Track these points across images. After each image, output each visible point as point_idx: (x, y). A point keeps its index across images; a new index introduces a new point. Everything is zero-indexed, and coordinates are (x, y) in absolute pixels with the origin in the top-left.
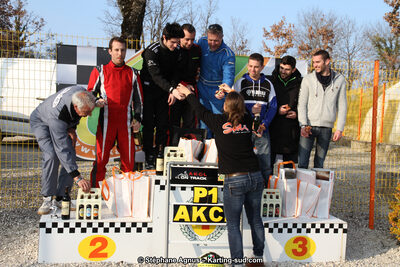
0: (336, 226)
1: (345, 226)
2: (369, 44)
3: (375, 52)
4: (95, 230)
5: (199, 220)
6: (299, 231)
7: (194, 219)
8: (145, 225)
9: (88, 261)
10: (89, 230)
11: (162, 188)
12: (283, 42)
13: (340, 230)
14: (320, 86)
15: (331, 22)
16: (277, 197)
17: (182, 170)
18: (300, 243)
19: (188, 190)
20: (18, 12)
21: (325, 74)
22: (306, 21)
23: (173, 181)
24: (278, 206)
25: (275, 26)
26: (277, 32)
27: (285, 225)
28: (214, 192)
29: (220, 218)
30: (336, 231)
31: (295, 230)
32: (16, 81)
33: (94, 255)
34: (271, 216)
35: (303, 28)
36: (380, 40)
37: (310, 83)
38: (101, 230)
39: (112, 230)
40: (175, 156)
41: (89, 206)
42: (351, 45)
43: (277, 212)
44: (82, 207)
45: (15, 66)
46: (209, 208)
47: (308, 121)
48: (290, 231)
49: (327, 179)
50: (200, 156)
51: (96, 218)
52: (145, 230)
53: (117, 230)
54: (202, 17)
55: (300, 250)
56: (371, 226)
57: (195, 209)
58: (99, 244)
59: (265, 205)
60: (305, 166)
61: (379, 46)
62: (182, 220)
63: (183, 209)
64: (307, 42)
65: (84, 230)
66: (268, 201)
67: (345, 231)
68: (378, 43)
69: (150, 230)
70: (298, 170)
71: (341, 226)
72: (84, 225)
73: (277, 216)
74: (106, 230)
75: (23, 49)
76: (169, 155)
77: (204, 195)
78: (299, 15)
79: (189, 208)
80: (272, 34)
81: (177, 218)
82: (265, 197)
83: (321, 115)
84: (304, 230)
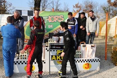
0: (97, 60)
1: (99, 60)
2: (102, 9)
3: (104, 11)
5: (59, 59)
7: (57, 59)
8: (43, 61)
11: (48, 51)
12: (78, 9)
13: (98, 61)
14: (92, 21)
15: (92, 3)
16: (80, 52)
17: (53, 46)
19: (55, 51)
20: (4, 2)
21: (93, 17)
22: (85, 3)
23: (51, 49)
24: (80, 55)
25: (76, 4)
26: (77, 6)
27: (83, 60)
30: (97, 61)
31: (85, 61)
32: (4, 21)
34: (79, 58)
35: (84, 5)
36: (105, 8)
37: (89, 20)
40: (51, 41)
42: (97, 9)
43: (80, 56)
45: (4, 17)
47: (89, 31)
48: (84, 62)
49: (94, 47)
50: (58, 41)
52: (43, 63)
53: (35, 63)
54: (56, 2)
55: (87, 67)
56: (106, 59)
57: (57, 56)
59: (77, 55)
60: (88, 43)
61: (105, 10)
62: (54, 60)
63: (53, 57)
64: (85, 9)
65: (26, 63)
66: (78, 54)
67: (99, 61)
68: (104, 9)
69: (45, 63)
70: (86, 45)
71: (98, 60)
73: (80, 58)
75: (6, 12)
76: (49, 41)
77: (60, 52)
78: (83, 1)
80: (75, 7)
81: (52, 59)
82: (77, 52)
83: (92, 29)
84: (88, 61)
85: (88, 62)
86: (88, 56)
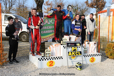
0: (99, 54)
4: (50, 59)
5: (74, 55)
6: (92, 56)
8: (61, 57)
9: (49, 67)
10: (49, 59)
17: (69, 43)
18: (92, 59)
19: (70, 48)
23: (67, 46)
27: (90, 55)
28: (76, 48)
29: (78, 54)
33: (50, 65)
38: (52, 59)
39: (54, 59)
41: (48, 54)
43: (86, 52)
44: (47, 54)
46: (75, 52)
51: (48, 57)
52: (61, 58)
53: (55, 59)
55: (92, 60)
57: (72, 52)
58: (51, 63)
62: (70, 55)
63: (70, 53)
65: (48, 60)
72: (48, 58)
74: (53, 59)
77: (74, 49)
79: (71, 52)
81: (69, 55)
84: (93, 56)
85: (91, 57)
86: (92, 52)
